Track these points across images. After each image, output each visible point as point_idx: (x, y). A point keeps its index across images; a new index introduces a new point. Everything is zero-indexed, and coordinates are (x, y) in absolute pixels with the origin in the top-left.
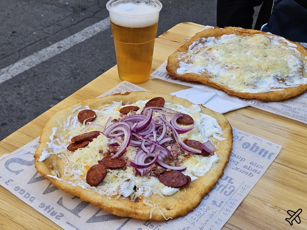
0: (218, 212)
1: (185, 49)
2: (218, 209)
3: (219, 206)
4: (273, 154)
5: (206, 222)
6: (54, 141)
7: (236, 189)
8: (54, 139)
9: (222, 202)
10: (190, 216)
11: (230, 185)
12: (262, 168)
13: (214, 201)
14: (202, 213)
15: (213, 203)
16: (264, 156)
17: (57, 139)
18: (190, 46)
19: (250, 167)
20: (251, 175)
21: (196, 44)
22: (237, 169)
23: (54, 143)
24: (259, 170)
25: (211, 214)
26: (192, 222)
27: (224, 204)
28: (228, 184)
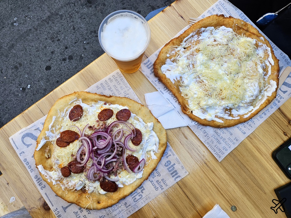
0: (125, 211)
1: (179, 41)
2: (125, 209)
3: (127, 207)
4: (179, 176)
5: (114, 216)
6: (52, 129)
7: (142, 198)
8: (51, 128)
9: (130, 205)
10: (109, 209)
11: (141, 193)
12: (166, 186)
13: (126, 203)
14: (116, 209)
15: (125, 204)
16: (173, 176)
17: (54, 129)
18: (185, 39)
19: (160, 182)
20: (157, 189)
21: (192, 36)
22: (152, 182)
23: (51, 131)
24: (164, 186)
25: (120, 211)
26: (108, 213)
27: (130, 206)
28: (140, 193)
